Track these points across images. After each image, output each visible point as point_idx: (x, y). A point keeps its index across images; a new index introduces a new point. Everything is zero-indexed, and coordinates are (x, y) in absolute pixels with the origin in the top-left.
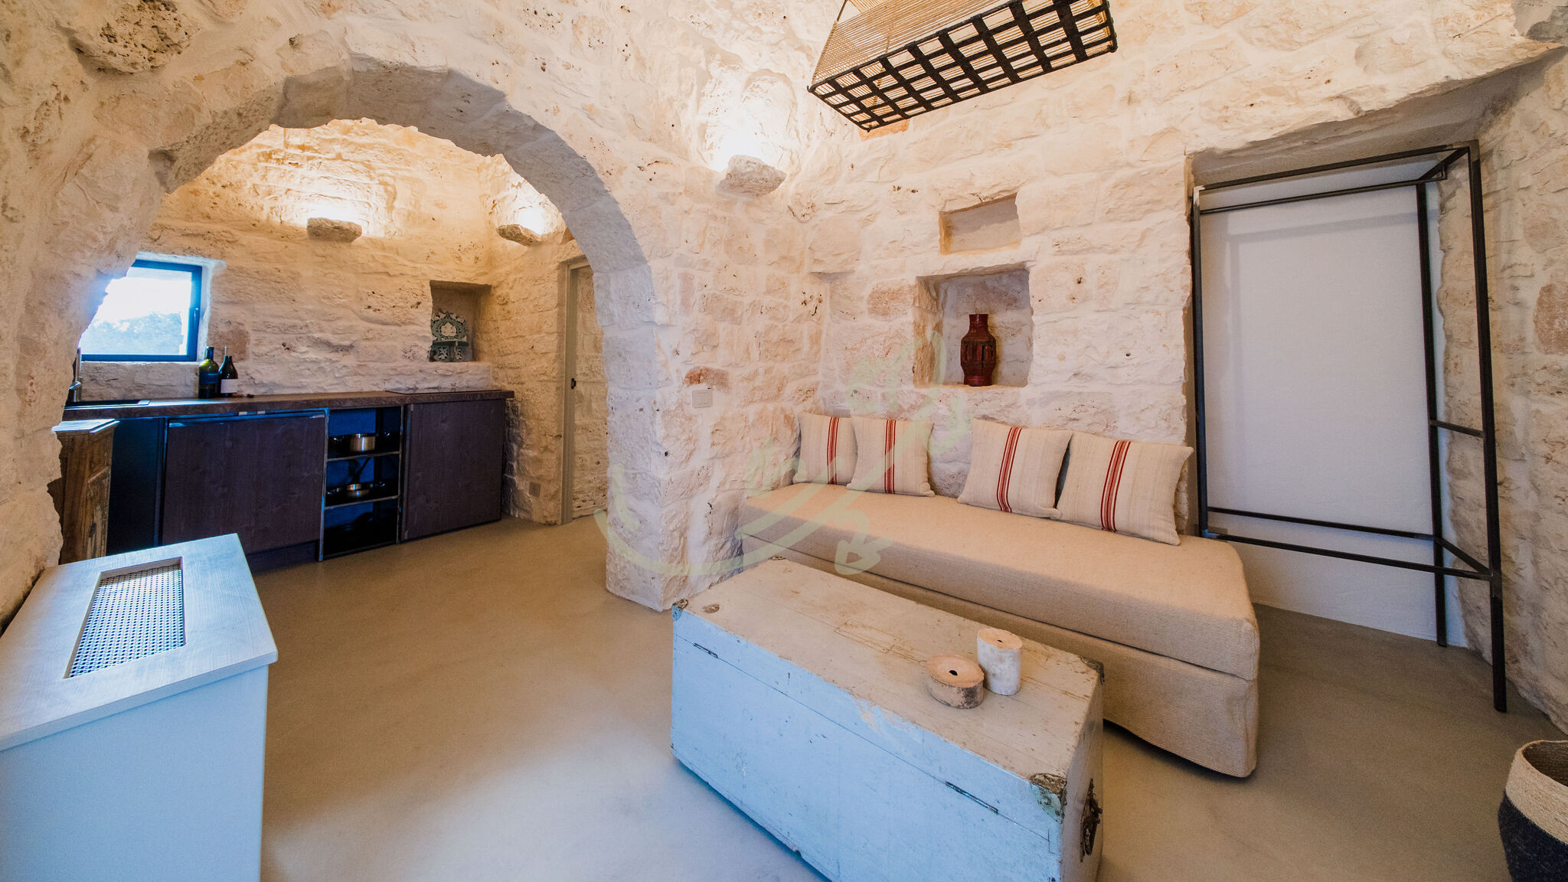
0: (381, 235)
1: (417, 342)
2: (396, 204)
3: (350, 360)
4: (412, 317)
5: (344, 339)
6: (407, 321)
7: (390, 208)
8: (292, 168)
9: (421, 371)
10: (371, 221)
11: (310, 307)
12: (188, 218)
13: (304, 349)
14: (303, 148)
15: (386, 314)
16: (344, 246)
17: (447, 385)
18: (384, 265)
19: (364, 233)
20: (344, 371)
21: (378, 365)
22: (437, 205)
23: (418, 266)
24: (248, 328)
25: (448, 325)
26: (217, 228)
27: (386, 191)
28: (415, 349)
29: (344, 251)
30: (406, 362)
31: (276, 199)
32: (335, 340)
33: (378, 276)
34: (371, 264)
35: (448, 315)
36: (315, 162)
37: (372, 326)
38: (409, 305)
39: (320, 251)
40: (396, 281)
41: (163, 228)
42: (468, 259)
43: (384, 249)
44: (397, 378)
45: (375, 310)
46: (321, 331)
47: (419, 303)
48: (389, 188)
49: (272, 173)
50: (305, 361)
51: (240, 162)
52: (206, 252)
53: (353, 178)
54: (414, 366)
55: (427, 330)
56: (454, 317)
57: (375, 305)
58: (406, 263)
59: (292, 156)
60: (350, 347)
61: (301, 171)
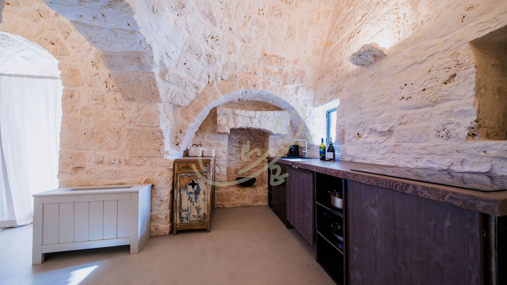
0: (410, 33)
1: (453, 119)
3: (389, 142)
4: (445, 93)
6: (439, 99)
8: (358, 35)
9: (458, 151)
10: (401, 29)
12: (331, 86)
15: (416, 99)
18: (413, 57)
20: (387, 150)
21: (410, 145)
23: (449, 36)
24: (345, 128)
26: (337, 85)
28: (449, 127)
30: (440, 141)
32: (381, 128)
33: (409, 69)
34: (403, 63)
37: (404, 112)
43: (413, 44)
44: (428, 158)
45: (407, 99)
46: (374, 123)
47: (452, 76)
52: (335, 98)
55: (468, 102)
57: (408, 94)
58: (434, 42)
59: (358, 28)
60: (390, 132)
61: (361, 33)
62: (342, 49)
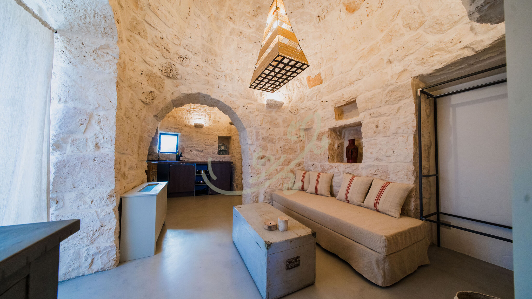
0: (208, 126)
1: (215, 150)
2: (211, 119)
3: (202, 154)
4: (214, 144)
5: (201, 149)
7: (210, 120)
8: (192, 113)
9: (216, 157)
10: (206, 123)
11: (195, 142)
12: (175, 125)
13: (194, 151)
14: (193, 108)
15: (209, 144)
16: (201, 129)
17: (221, 160)
18: (208, 132)
19: (204, 126)
20: (201, 156)
21: (207, 155)
22: (219, 118)
23: (215, 132)
24: (185, 147)
25: (223, 146)
26: (180, 127)
27: (209, 116)
28: (215, 152)
29: (201, 130)
30: (213, 155)
31: (189, 120)
32: (199, 149)
33: (208, 135)
34: (206, 133)
35: (223, 144)
36: (196, 111)
37: (206, 146)
38: (213, 141)
39: (197, 131)
40: (211, 136)
41: (172, 127)
42: (226, 130)
43: (208, 129)
46: (197, 147)
47: (215, 141)
48: (210, 115)
49: (188, 115)
50: (194, 154)
51: (183, 113)
52: (178, 132)
53: (202, 114)
54: (214, 156)
55: (217, 147)
56: (224, 144)
57: (207, 142)
58: (213, 132)
59: (192, 110)
60: (202, 151)
61: (193, 113)
62: (183, 112)
